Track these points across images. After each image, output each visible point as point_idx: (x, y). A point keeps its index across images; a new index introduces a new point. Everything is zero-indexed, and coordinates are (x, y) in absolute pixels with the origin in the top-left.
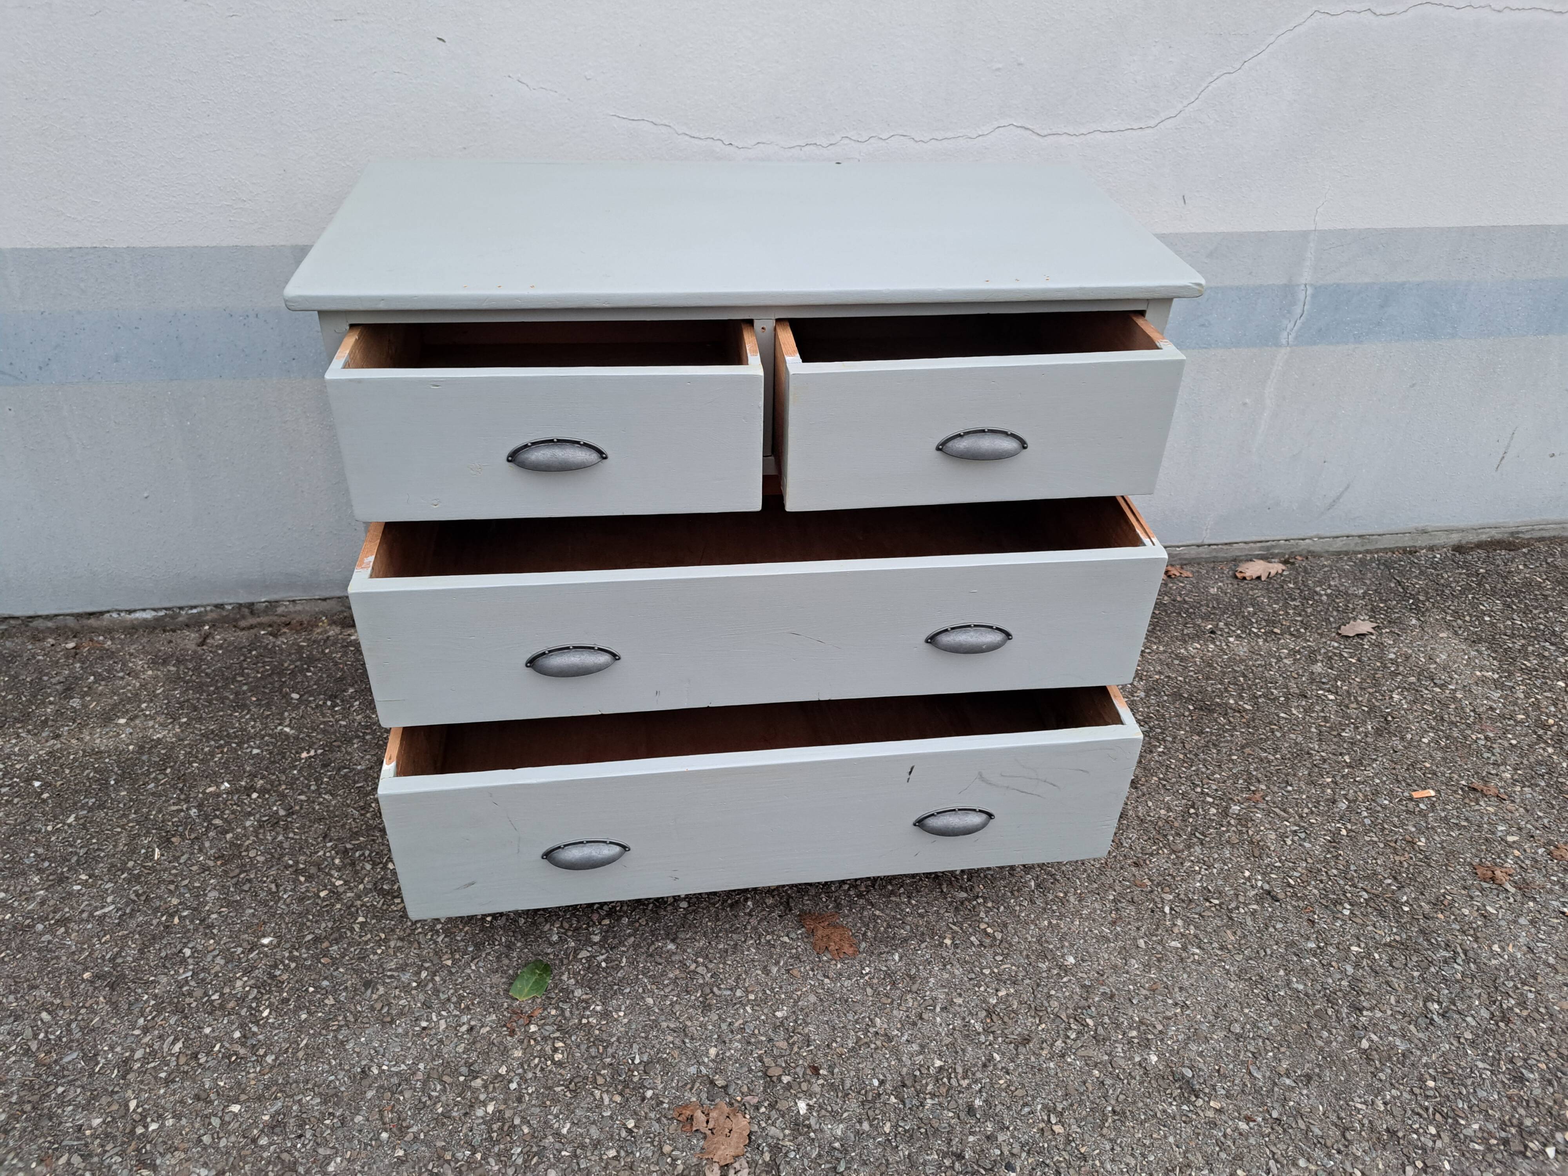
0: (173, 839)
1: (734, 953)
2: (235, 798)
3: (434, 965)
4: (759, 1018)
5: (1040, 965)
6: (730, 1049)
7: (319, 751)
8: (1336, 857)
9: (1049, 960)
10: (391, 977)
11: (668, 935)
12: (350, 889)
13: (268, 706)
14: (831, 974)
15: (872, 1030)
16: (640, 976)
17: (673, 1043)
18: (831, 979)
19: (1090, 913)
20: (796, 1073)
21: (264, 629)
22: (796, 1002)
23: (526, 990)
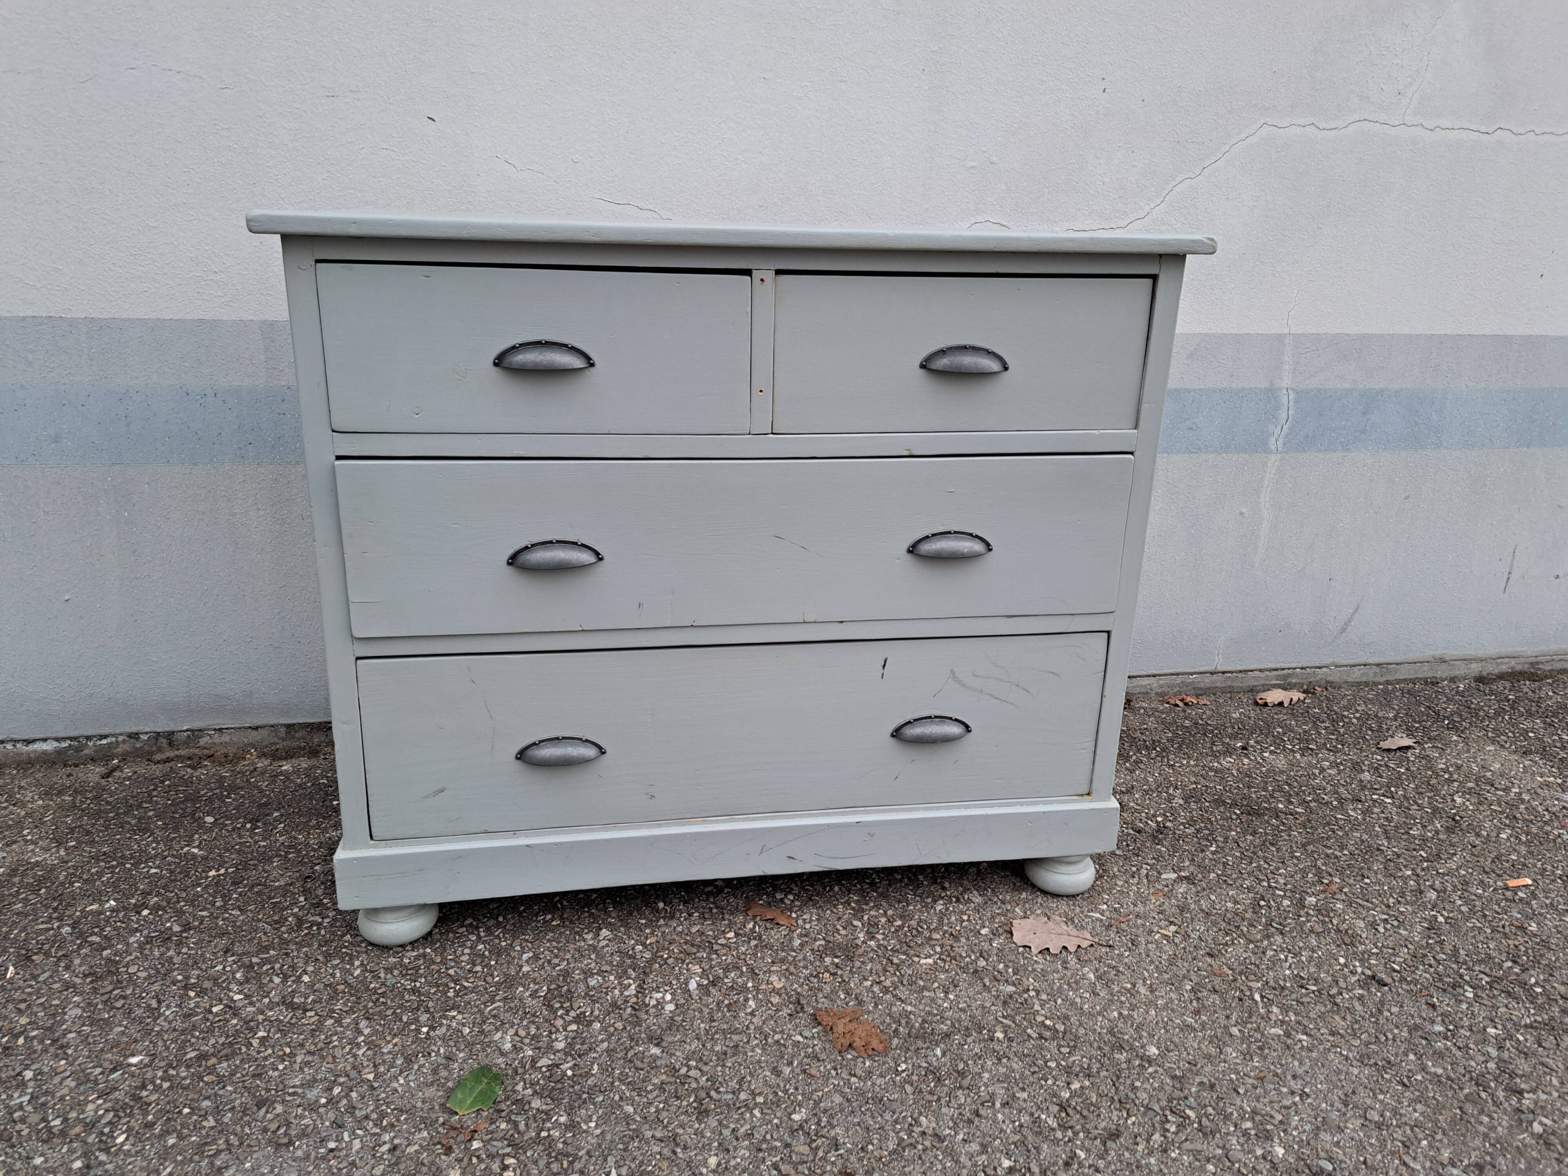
0: (34, 958)
1: (734, 1055)
2: (121, 915)
3: (350, 1080)
4: (770, 1122)
5: (1117, 1056)
6: (735, 1158)
7: (230, 870)
8: (1441, 942)
9: (1127, 1051)
10: (294, 1094)
11: (651, 1038)
12: (251, 1004)
13: (176, 829)
14: (859, 1072)
15: (917, 1130)
16: (617, 1084)
17: (660, 1153)
18: (860, 1078)
19: (1167, 1003)
21: (182, 762)
22: (817, 1103)
23: (469, 1102)
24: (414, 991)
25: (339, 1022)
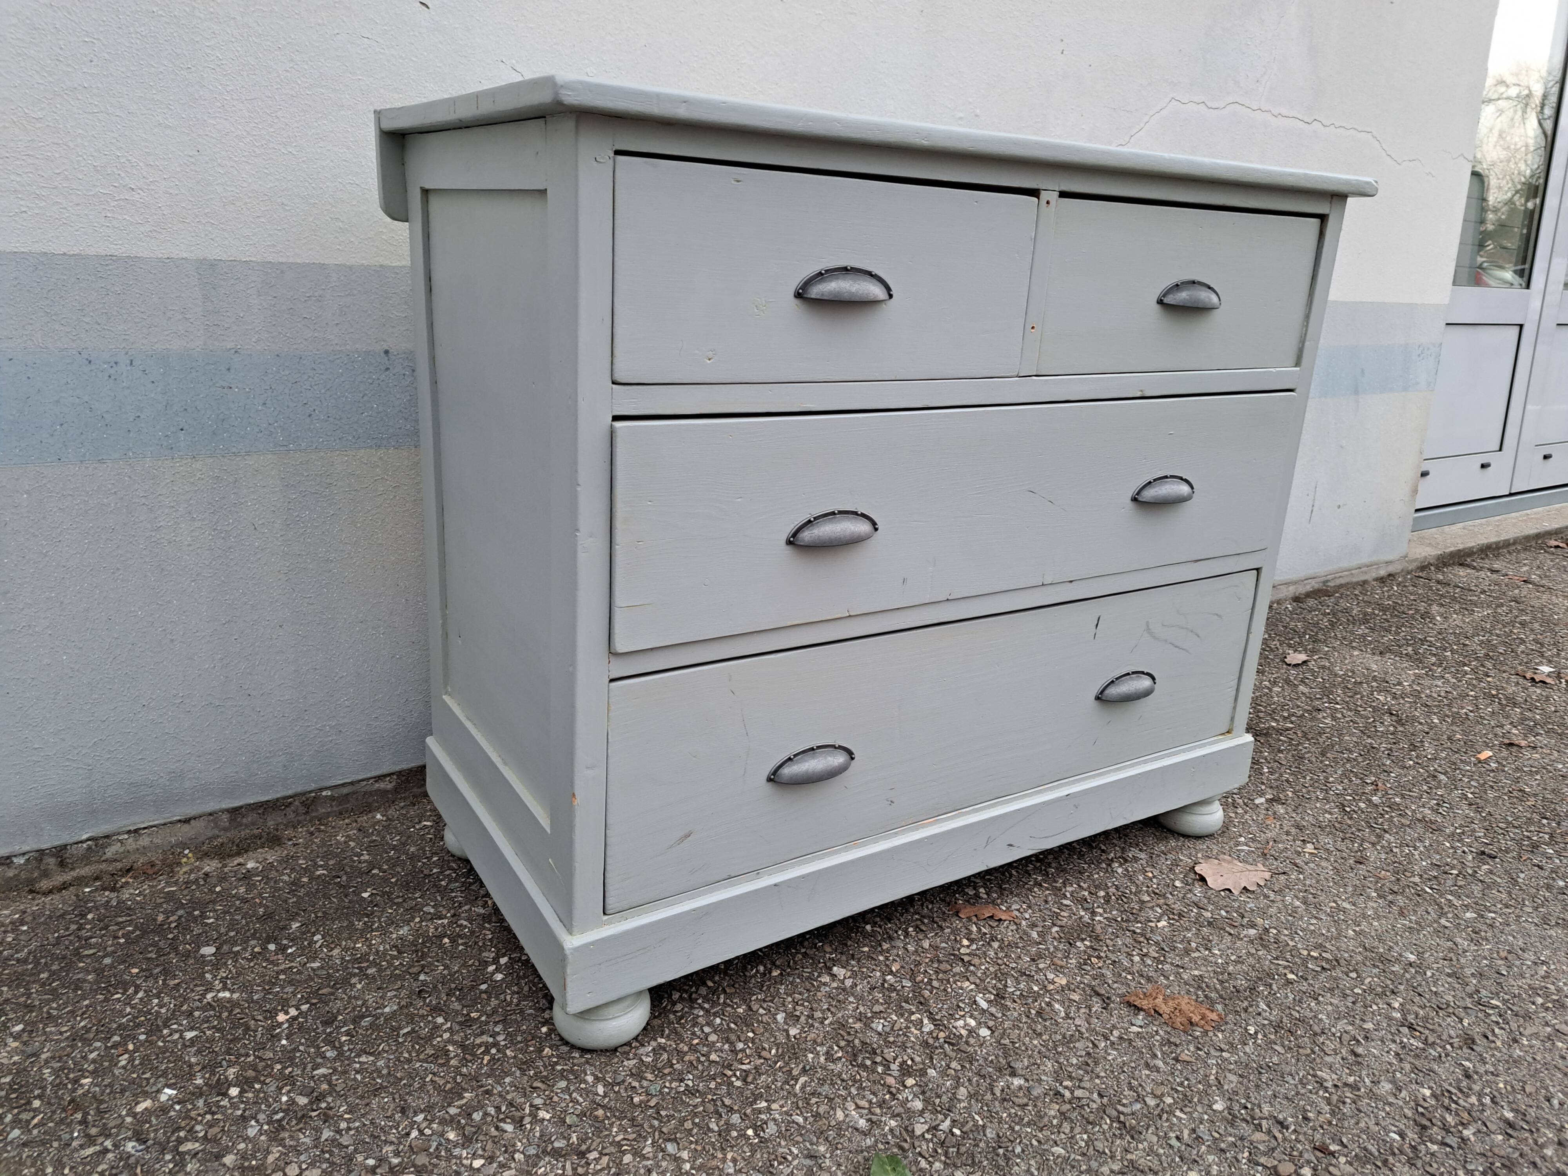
1: (1096, 1063)
2: (200, 1103)
4: (1201, 1119)
7: (305, 1007)
8: (1490, 814)
9: (1395, 963)
11: (1000, 1070)
13: (168, 974)
14: (1222, 1046)
15: (1328, 1085)
16: (1017, 1128)
19: (1375, 912)
20: (1308, 1162)
21: (87, 886)
22: (1220, 1087)
24: (691, 1092)
25: (637, 1153)
